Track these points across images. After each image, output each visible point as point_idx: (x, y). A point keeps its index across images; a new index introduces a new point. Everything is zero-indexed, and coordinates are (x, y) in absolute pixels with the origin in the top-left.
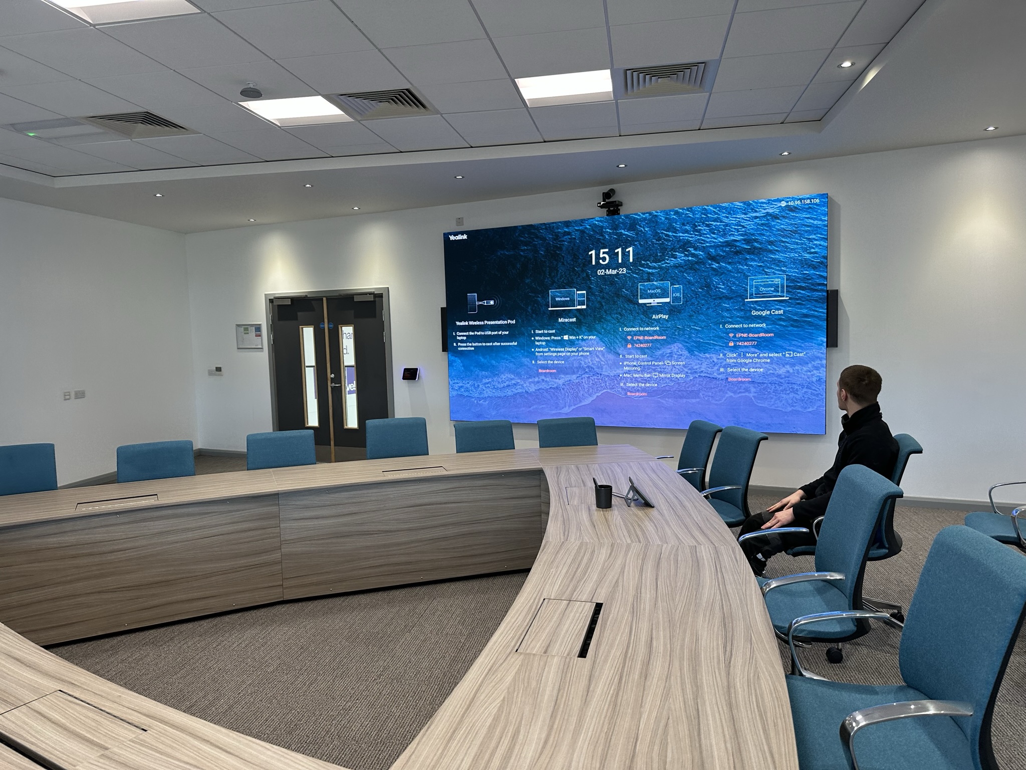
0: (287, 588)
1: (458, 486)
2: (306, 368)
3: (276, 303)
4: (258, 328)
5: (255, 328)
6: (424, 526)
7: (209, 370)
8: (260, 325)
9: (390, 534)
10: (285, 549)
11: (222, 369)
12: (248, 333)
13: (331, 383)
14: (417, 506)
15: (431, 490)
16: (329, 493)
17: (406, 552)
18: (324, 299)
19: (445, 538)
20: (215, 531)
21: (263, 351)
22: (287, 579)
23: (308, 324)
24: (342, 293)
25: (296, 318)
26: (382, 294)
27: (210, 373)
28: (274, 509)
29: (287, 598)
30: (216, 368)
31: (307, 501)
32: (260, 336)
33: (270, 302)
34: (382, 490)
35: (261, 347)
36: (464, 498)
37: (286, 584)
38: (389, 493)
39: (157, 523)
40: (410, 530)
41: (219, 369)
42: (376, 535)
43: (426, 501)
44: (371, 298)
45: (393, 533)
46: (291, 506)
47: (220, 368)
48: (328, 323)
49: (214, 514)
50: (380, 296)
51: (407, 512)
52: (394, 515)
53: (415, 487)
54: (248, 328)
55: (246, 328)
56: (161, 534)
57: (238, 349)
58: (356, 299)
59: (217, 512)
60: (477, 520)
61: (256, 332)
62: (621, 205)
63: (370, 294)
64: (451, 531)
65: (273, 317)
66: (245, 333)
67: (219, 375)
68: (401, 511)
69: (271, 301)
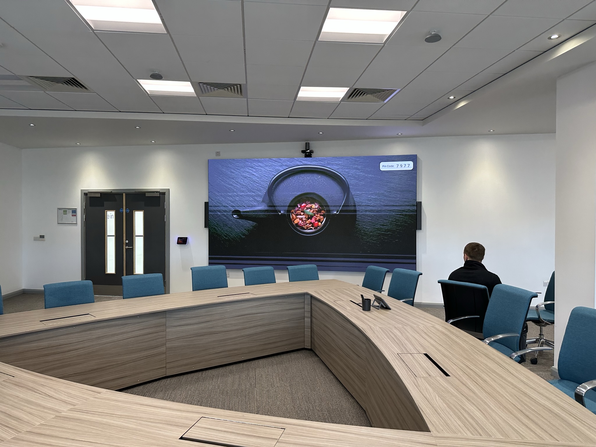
0: (169, 368)
1: (263, 304)
2: (108, 237)
3: (89, 195)
4: (74, 211)
5: (72, 211)
6: (245, 327)
7: (34, 237)
8: (76, 209)
9: (227, 333)
10: (168, 345)
11: (45, 236)
12: (66, 214)
13: (126, 246)
14: (242, 316)
15: (249, 306)
16: (194, 310)
17: (235, 343)
18: (124, 194)
19: (256, 334)
20: (130, 335)
21: (77, 226)
22: (168, 363)
23: (111, 209)
24: (137, 191)
25: (103, 205)
26: (165, 192)
27: (35, 239)
28: (163, 320)
29: (168, 374)
30: (40, 236)
31: (182, 315)
32: (75, 216)
33: (84, 195)
34: (223, 307)
35: (76, 223)
36: (266, 310)
37: (168, 366)
38: (227, 308)
39: (97, 331)
40: (237, 330)
41: (42, 237)
42: (219, 334)
43: (246, 312)
44: (158, 195)
45: (228, 332)
46: (173, 318)
47: (44, 236)
48: (126, 209)
49: (129, 325)
50: (164, 194)
51: (236, 320)
52: (230, 321)
53: (241, 305)
54: (67, 211)
55: (65, 211)
56: (99, 338)
57: (58, 224)
58: (147, 195)
59: (132, 323)
60: (273, 323)
61: (72, 213)
62: (313, 152)
63: (157, 192)
64: (259, 330)
65: (86, 204)
66: (64, 214)
67: (42, 240)
68: (233, 319)
69: (86, 194)
